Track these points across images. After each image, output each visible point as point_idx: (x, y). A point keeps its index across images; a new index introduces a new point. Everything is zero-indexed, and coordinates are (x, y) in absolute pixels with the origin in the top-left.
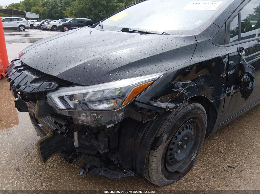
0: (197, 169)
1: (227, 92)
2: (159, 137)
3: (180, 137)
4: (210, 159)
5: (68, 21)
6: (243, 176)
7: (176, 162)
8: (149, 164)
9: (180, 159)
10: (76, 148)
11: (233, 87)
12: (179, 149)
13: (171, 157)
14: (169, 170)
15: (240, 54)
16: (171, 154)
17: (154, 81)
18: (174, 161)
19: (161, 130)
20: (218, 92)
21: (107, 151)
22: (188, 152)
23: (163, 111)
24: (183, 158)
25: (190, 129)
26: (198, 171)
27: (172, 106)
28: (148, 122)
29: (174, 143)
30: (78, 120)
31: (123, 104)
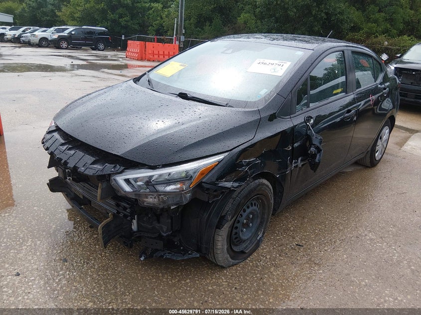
0: (263, 249)
1: (294, 165)
2: (225, 216)
3: (245, 215)
4: (278, 238)
5: (67, 32)
6: (311, 254)
7: (241, 241)
8: (214, 244)
9: (246, 238)
10: (135, 232)
11: (300, 159)
12: (244, 228)
13: (236, 236)
14: (235, 250)
15: (308, 123)
16: (236, 233)
17: (219, 162)
18: (239, 241)
19: (226, 208)
20: (284, 166)
21: (170, 233)
22: (253, 230)
23: (228, 191)
24: (248, 237)
25: (255, 206)
26: (265, 250)
27: (236, 184)
28: (213, 202)
29: (239, 222)
30: (144, 202)
31: (191, 186)
